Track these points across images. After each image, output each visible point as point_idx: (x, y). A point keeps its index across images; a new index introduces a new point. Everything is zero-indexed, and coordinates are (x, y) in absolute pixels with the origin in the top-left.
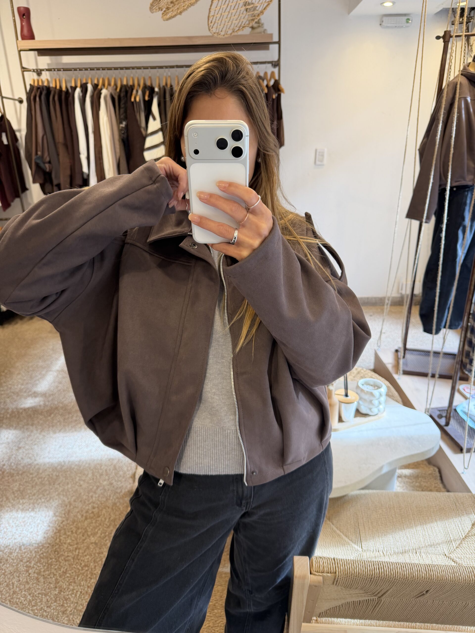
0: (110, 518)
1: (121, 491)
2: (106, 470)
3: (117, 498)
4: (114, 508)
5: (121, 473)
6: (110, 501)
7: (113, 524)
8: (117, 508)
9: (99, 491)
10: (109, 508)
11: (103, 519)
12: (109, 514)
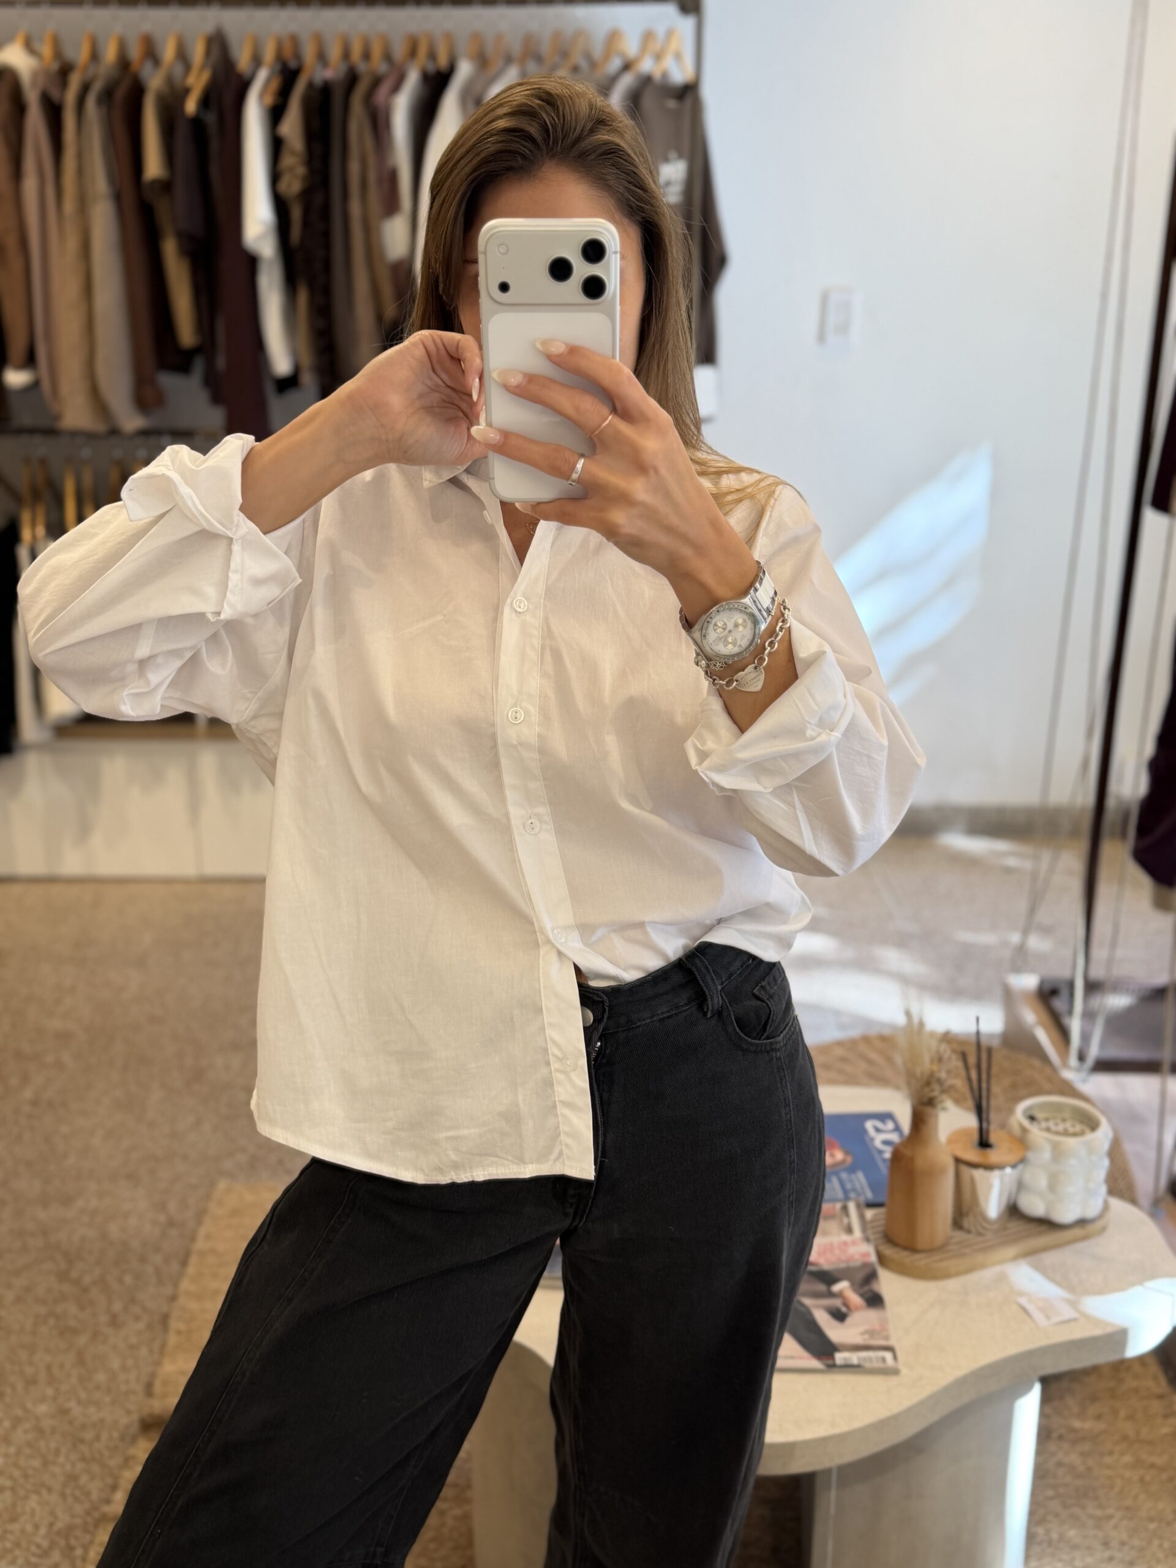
0: (51, 1525)
1: (98, 1438)
2: (49, 1368)
3: (84, 1459)
4: (68, 1491)
5: (101, 1377)
6: (57, 1470)
7: (62, 1543)
8: (78, 1493)
9: (20, 1436)
10: (50, 1490)
11: (29, 1528)
12: (52, 1513)
